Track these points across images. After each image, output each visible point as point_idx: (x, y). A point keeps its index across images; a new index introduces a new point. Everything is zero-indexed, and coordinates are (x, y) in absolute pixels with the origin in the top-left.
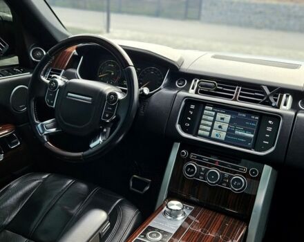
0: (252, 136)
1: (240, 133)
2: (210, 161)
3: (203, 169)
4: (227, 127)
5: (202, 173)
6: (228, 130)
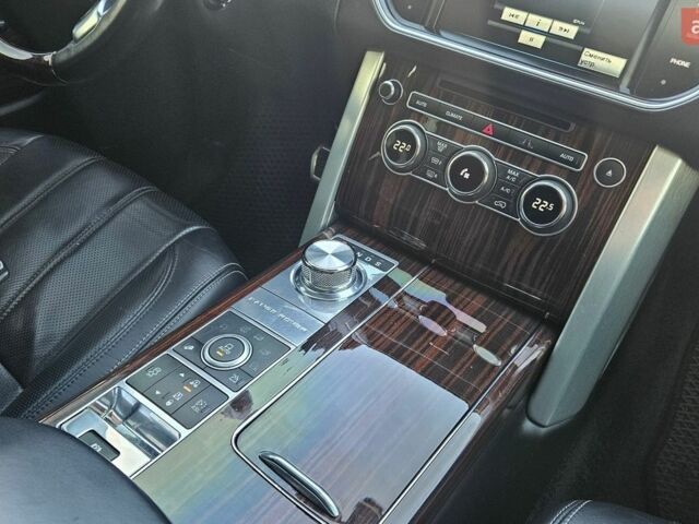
2: (467, 122)
3: (441, 147)
5: (435, 161)
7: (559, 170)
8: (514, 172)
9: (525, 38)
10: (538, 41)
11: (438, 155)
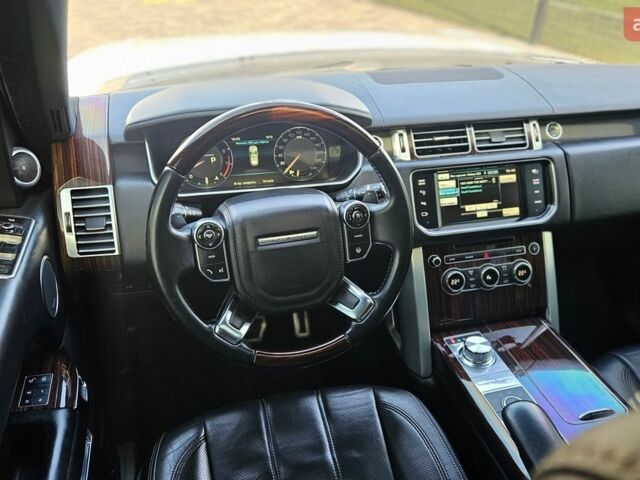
7: (518, 257)
8: (504, 266)
9: (479, 215)
10: (485, 214)
11: (471, 276)
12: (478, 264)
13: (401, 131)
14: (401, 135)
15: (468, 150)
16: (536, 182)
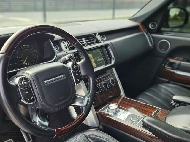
0: (103, 59)
1: (99, 60)
4: (93, 60)
6: (95, 61)
12: (100, 82)
13: (63, 42)
14: (63, 43)
15: (85, 45)
16: (106, 52)
